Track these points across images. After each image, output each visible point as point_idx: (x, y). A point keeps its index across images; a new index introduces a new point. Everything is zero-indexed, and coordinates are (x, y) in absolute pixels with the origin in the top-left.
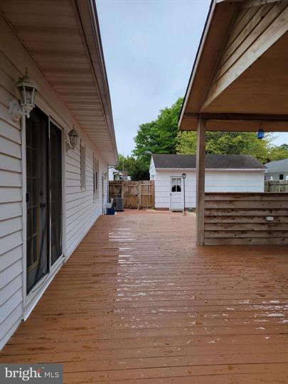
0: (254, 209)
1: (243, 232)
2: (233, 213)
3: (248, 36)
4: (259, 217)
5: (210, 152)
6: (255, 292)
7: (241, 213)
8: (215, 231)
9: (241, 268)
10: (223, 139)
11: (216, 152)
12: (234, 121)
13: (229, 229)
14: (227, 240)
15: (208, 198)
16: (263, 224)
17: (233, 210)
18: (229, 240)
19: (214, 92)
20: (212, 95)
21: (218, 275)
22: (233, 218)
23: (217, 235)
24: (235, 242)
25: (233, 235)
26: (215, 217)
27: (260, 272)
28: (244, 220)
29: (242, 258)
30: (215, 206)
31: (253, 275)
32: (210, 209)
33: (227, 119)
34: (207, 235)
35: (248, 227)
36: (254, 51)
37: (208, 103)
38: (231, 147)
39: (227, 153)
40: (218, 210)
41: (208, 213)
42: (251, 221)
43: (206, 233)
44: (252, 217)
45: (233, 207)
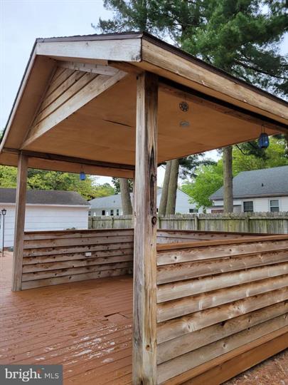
0: (75, 246)
1: (64, 270)
2: (54, 252)
3: (65, 91)
4: (79, 253)
5: (36, 187)
6: (69, 332)
7: (63, 251)
8: (34, 273)
9: (57, 309)
10: (50, 175)
11: (43, 187)
12: (57, 161)
13: (50, 269)
14: (46, 281)
15: (28, 238)
16: (82, 260)
17: (54, 248)
18: (50, 280)
19: (35, 133)
20: (34, 134)
21: (31, 323)
22: (54, 256)
23: (36, 277)
24: (55, 282)
25: (52, 275)
26: (35, 257)
27: (75, 310)
28: (65, 258)
29: (60, 298)
30: (36, 246)
31: (68, 315)
32: (30, 249)
33: (50, 159)
34: (25, 278)
35: (69, 265)
36: (70, 106)
37: (29, 141)
38: (58, 183)
39: (55, 189)
40: (38, 249)
41: (27, 254)
42: (71, 258)
43: (24, 276)
44: (73, 254)
45: (55, 245)
